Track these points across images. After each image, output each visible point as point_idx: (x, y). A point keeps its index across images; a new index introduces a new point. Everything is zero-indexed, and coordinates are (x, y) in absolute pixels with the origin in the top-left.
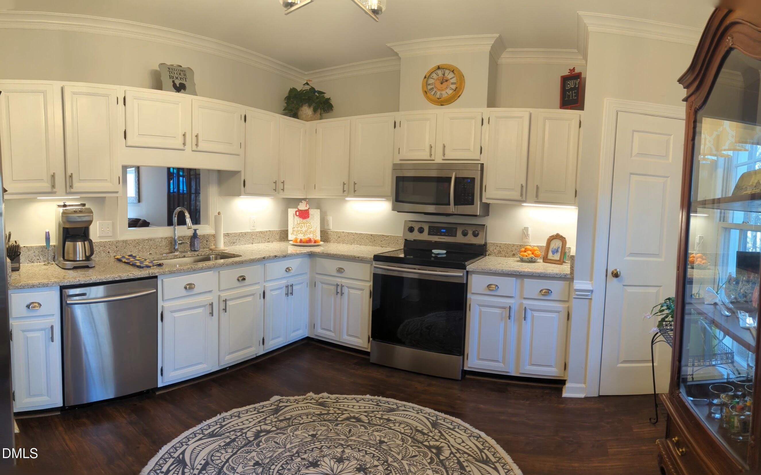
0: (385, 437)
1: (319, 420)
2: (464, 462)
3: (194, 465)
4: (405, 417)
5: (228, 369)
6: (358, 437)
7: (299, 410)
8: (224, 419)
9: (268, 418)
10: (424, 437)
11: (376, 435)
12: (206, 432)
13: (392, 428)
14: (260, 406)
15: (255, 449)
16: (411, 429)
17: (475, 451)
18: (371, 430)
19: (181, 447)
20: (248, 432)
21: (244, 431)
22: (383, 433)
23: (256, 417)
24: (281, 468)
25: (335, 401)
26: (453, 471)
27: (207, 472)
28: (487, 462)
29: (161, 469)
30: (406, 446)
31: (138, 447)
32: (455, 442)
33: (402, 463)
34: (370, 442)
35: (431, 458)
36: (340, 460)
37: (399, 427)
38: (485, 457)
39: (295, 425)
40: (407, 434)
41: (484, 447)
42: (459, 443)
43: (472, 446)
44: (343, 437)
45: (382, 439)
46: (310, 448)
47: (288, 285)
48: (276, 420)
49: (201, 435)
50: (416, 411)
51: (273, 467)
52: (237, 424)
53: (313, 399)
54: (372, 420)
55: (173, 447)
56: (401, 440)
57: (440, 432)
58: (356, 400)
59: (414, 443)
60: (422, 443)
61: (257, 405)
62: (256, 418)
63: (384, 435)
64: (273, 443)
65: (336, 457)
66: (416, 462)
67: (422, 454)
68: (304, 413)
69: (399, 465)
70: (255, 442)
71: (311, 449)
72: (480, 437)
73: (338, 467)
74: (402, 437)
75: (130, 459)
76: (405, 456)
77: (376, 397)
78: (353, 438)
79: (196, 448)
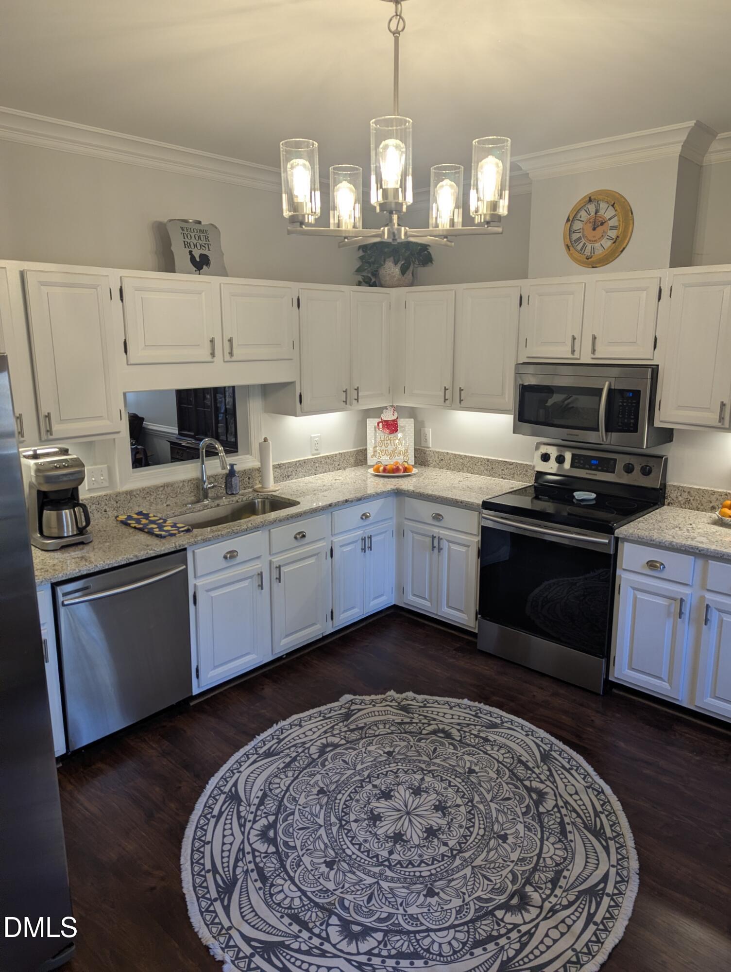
0: (476, 765)
1: (399, 731)
2: (568, 824)
3: (250, 799)
4: (508, 739)
5: (284, 656)
6: (444, 760)
7: (375, 716)
8: (282, 730)
9: (336, 727)
10: (527, 773)
11: (466, 760)
12: (261, 751)
13: (488, 752)
14: (326, 709)
15: (320, 770)
16: (513, 758)
17: (589, 813)
18: (462, 751)
19: (232, 777)
20: (312, 747)
21: (307, 746)
22: (475, 758)
23: (321, 725)
24: (348, 798)
25: (422, 705)
26: (550, 833)
27: (265, 808)
28: (598, 833)
29: (211, 813)
30: (500, 782)
31: (180, 787)
32: (566, 790)
33: (490, 806)
34: (458, 769)
35: (528, 807)
36: (417, 792)
37: (497, 753)
38: (598, 826)
39: (369, 737)
40: (506, 764)
41: (604, 809)
42: (571, 793)
43: (586, 804)
44: (425, 758)
45: (473, 767)
46: (384, 771)
47: (365, 537)
48: (346, 729)
49: (255, 756)
50: (526, 732)
51: (339, 796)
52: (298, 736)
53: (394, 699)
54: (465, 737)
55: (222, 778)
56: (496, 772)
57: (549, 770)
58: (449, 705)
59: (512, 779)
60: (521, 781)
61: (322, 708)
62: (321, 727)
63: (476, 761)
64: (341, 762)
65: (413, 787)
66: (508, 809)
67: (517, 798)
68: (380, 721)
69: (485, 809)
70: (320, 761)
71: (385, 773)
72: (603, 792)
73: (413, 801)
74: (499, 767)
75: (173, 805)
76: (496, 796)
77: (476, 704)
78: (437, 761)
79: (251, 775)
